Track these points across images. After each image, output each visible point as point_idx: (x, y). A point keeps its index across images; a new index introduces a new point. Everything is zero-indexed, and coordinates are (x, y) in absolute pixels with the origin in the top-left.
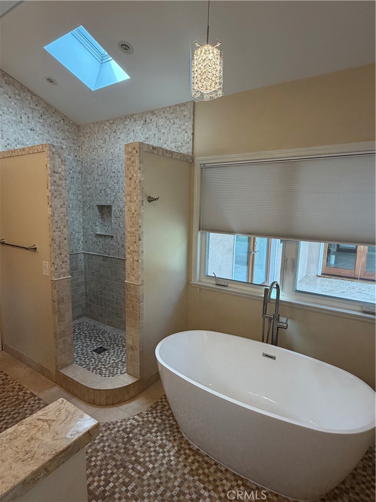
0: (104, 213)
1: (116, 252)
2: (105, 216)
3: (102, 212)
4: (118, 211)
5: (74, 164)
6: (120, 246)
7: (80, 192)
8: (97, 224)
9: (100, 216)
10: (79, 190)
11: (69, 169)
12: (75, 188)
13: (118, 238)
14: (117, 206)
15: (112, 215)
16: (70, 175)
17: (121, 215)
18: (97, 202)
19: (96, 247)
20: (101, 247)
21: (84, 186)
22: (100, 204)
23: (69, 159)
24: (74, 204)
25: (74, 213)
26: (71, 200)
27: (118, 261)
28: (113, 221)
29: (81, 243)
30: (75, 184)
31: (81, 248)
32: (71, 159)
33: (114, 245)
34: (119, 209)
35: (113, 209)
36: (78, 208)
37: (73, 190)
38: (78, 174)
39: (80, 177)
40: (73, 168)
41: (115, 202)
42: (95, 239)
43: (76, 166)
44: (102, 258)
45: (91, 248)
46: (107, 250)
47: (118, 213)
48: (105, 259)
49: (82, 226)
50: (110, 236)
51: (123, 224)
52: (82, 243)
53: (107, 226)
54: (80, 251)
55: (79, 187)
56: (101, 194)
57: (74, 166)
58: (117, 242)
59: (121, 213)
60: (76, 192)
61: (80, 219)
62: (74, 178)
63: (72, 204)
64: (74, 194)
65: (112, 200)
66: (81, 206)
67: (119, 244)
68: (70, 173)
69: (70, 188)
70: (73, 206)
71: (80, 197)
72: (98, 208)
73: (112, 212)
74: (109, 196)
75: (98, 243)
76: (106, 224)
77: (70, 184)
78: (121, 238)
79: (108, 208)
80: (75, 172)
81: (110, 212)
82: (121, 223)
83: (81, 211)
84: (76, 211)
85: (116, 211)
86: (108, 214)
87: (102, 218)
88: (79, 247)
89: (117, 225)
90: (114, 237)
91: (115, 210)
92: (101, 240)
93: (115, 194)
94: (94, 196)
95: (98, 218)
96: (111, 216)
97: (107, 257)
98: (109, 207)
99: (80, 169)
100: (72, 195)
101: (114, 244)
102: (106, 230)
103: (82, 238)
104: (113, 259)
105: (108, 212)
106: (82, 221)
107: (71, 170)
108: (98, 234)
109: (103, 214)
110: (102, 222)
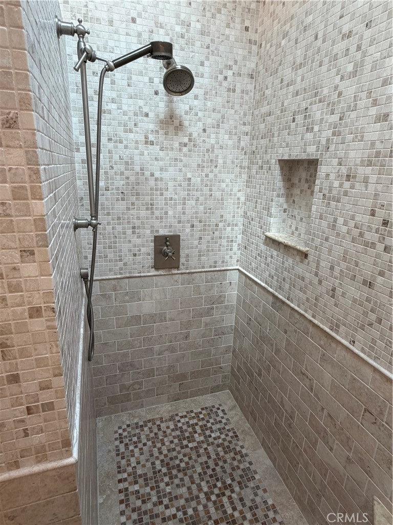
0: (296, 181)
1: (308, 299)
2: (296, 191)
3: (289, 180)
4: (339, 176)
5: (240, 52)
6: (322, 289)
7: (247, 128)
8: (273, 210)
9: (282, 191)
10: (244, 124)
11: (226, 66)
12: (237, 117)
13: (323, 264)
14: (335, 161)
15: (317, 189)
16: (225, 84)
17: (346, 194)
18: (281, 151)
19: (263, 265)
20: (273, 272)
21: (256, 112)
22: (286, 158)
23: (228, 37)
24: (230, 157)
25: (228, 180)
26: (221, 148)
27: (311, 329)
28: (314, 208)
29: (235, 248)
30: (237, 107)
31: (234, 260)
32: (232, 39)
33: (307, 281)
34: (344, 170)
35: (322, 170)
36: (238, 169)
37: (231, 122)
38: (247, 80)
39: (250, 87)
40: (236, 62)
41: (332, 148)
42: (263, 247)
43: (244, 58)
44: (271, 299)
45: (253, 264)
46: (287, 286)
47: (336, 184)
48: (278, 304)
49: (241, 212)
50: (299, 251)
51: (346, 223)
52: (239, 249)
53: (298, 218)
54: (232, 265)
55: (245, 115)
56: (293, 125)
57: (239, 58)
58: (316, 274)
59: (347, 185)
60: (236, 127)
61: (239, 194)
62: (234, 91)
63: (225, 157)
64: (230, 133)
65: (324, 142)
66: (245, 164)
67: (320, 282)
68: (226, 78)
69: (223, 117)
70: (225, 163)
71: (245, 141)
72: (282, 169)
73: (317, 182)
74: (316, 128)
75: (269, 259)
76: (296, 213)
77: (224, 106)
78: (332, 268)
79: (308, 169)
80: (240, 75)
81: (311, 180)
82: (341, 221)
83: (245, 177)
84: (233, 176)
85: (332, 176)
86: (306, 185)
87: (289, 196)
88: (231, 257)
89: (324, 224)
90: (311, 258)
91: (328, 175)
92: (275, 253)
93: (335, 118)
94: (276, 135)
95: (278, 196)
96: (312, 192)
97: (283, 302)
98: (312, 164)
99: (253, 65)
100: (227, 137)
101: (307, 275)
102: (293, 228)
103: (240, 237)
104: (297, 316)
105: (307, 181)
106: (243, 199)
107: (230, 68)
108: (270, 239)
109: (293, 185)
110: (285, 206)
